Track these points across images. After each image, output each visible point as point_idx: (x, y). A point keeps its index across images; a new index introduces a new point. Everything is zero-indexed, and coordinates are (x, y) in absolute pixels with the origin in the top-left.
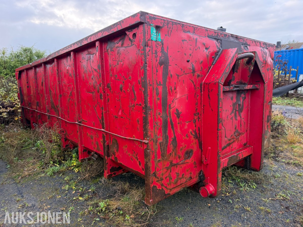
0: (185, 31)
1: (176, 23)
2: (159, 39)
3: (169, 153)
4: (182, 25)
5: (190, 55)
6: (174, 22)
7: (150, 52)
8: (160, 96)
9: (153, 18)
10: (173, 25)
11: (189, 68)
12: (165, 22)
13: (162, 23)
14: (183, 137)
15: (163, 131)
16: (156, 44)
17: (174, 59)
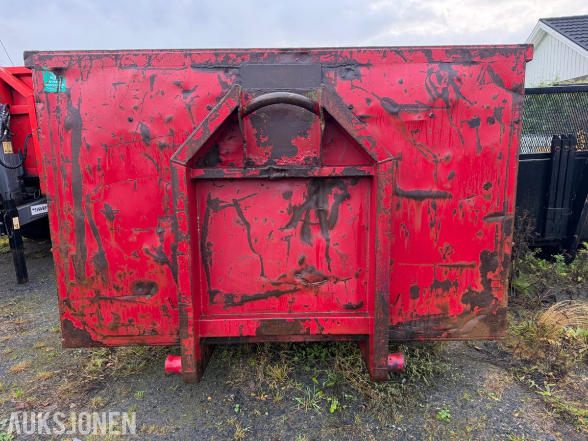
0: (123, 65)
1: (99, 55)
2: (62, 88)
3: (89, 276)
4: (114, 57)
5: (136, 108)
6: (95, 55)
7: (43, 111)
8: (69, 180)
9: (47, 56)
10: (91, 60)
11: (134, 131)
12: (74, 59)
13: (66, 61)
14: (125, 255)
15: (76, 237)
16: (58, 97)
17: (94, 118)
